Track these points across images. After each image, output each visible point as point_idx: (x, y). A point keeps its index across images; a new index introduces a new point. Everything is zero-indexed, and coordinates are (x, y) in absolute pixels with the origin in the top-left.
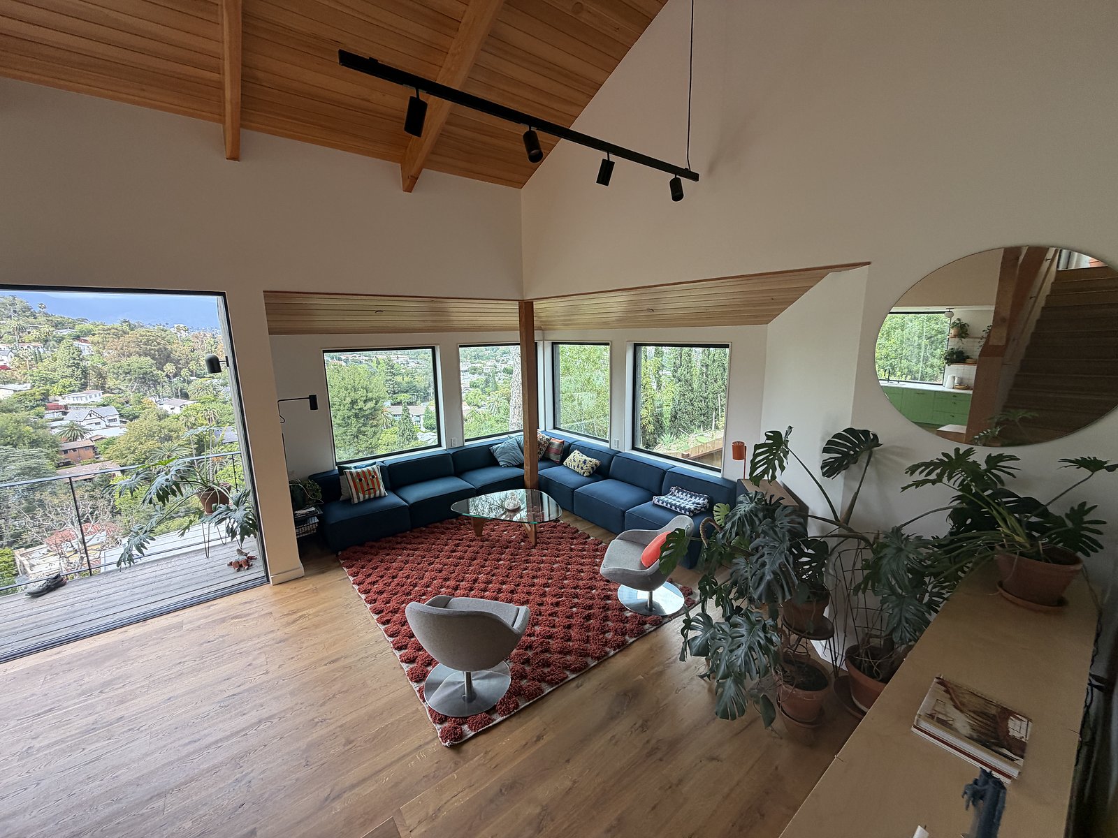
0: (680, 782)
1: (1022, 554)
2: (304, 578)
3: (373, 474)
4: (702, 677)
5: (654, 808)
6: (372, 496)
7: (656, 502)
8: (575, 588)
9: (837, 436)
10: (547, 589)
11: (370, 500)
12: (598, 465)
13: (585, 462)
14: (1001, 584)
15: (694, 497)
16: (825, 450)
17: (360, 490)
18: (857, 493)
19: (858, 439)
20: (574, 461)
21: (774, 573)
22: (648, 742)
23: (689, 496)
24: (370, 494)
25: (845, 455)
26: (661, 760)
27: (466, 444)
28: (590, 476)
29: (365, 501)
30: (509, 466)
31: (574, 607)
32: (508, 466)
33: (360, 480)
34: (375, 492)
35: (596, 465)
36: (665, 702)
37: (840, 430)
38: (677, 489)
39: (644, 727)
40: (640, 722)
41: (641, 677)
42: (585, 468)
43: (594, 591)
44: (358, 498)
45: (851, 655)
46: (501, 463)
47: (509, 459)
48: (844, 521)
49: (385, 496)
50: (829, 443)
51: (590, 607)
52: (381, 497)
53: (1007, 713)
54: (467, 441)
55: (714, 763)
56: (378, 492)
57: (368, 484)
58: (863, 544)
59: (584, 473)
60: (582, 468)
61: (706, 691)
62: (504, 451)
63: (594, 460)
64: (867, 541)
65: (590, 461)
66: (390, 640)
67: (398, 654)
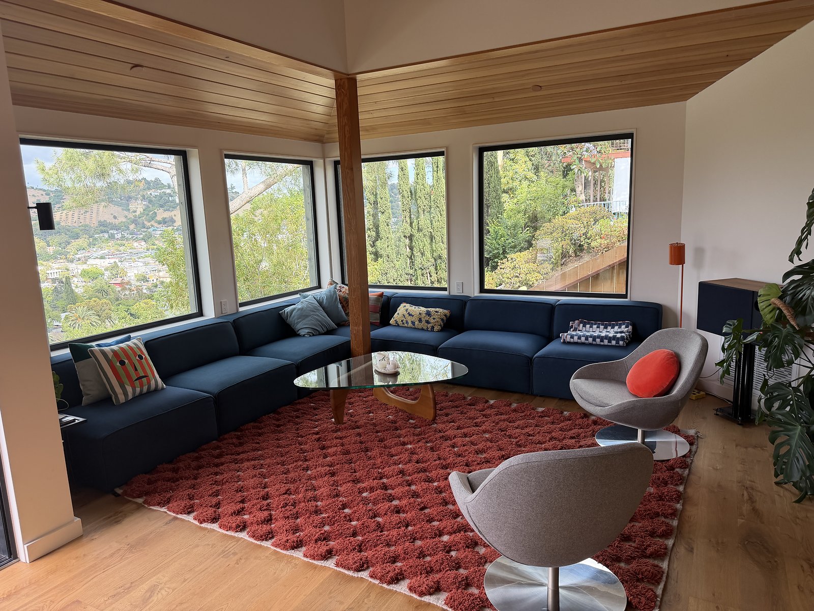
2: (85, 540)
3: (139, 353)
6: (145, 389)
7: (568, 339)
11: (142, 395)
12: (448, 315)
13: (428, 314)
15: (609, 328)
17: (125, 380)
20: (410, 315)
23: (602, 327)
24: (142, 385)
27: (241, 309)
28: (441, 330)
29: (136, 398)
30: (315, 333)
32: (313, 335)
33: (122, 363)
34: (149, 382)
35: (445, 315)
36: (799, 537)
38: (581, 323)
40: (804, 564)
41: (741, 520)
42: (432, 321)
44: (125, 393)
46: (302, 332)
47: (315, 325)
49: (163, 389)
52: (156, 390)
54: (242, 305)
56: (153, 382)
57: (136, 370)
59: (433, 327)
60: (428, 322)
62: (304, 314)
63: (440, 310)
65: (436, 312)
66: (365, 575)
67: (402, 588)
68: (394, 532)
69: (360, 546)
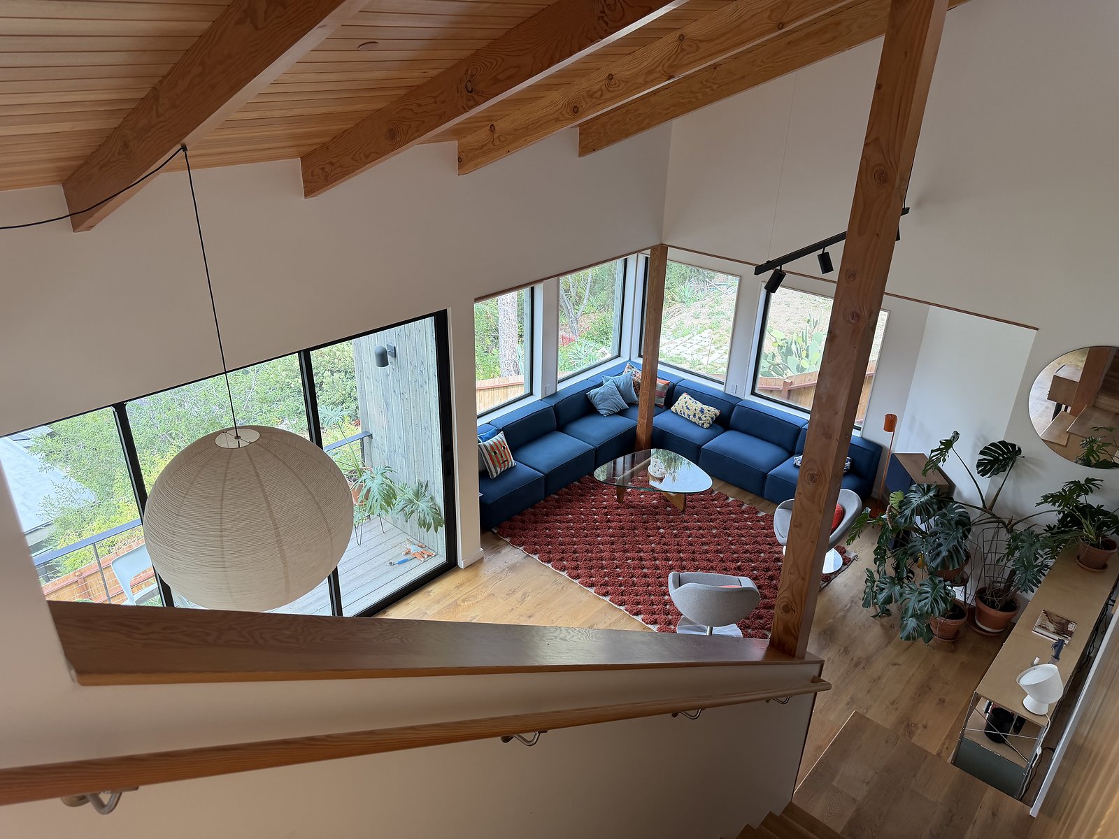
0: (879, 678)
1: (1091, 545)
2: (485, 559)
3: (504, 445)
4: (874, 617)
5: (869, 691)
6: (506, 467)
7: (798, 464)
8: (745, 553)
9: (993, 444)
10: (722, 555)
11: (505, 472)
12: (718, 415)
13: (702, 411)
14: (1078, 557)
16: (981, 453)
17: (497, 464)
18: (1000, 489)
19: (1008, 449)
20: (686, 407)
21: (948, 551)
22: (852, 659)
24: (504, 465)
25: (996, 459)
26: (864, 668)
27: (559, 387)
28: (711, 427)
29: (501, 474)
31: (754, 570)
32: (611, 416)
33: (495, 453)
34: (508, 463)
35: (715, 415)
36: (854, 636)
37: (996, 441)
39: (846, 651)
40: (842, 650)
41: (831, 621)
42: (703, 418)
43: (762, 555)
44: (497, 473)
45: (980, 594)
46: (602, 412)
47: (613, 407)
48: (989, 507)
49: (516, 466)
50: (986, 448)
51: (767, 569)
52: (513, 468)
53: (1068, 622)
54: (560, 381)
55: (897, 666)
56: (510, 462)
57: (501, 457)
58: (1001, 525)
59: (704, 424)
60: (700, 418)
61: (879, 626)
62: (603, 396)
63: (712, 409)
64: (1004, 523)
65: (708, 410)
66: (623, 608)
67: (639, 618)
68: (641, 589)
69: (622, 593)
